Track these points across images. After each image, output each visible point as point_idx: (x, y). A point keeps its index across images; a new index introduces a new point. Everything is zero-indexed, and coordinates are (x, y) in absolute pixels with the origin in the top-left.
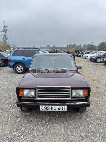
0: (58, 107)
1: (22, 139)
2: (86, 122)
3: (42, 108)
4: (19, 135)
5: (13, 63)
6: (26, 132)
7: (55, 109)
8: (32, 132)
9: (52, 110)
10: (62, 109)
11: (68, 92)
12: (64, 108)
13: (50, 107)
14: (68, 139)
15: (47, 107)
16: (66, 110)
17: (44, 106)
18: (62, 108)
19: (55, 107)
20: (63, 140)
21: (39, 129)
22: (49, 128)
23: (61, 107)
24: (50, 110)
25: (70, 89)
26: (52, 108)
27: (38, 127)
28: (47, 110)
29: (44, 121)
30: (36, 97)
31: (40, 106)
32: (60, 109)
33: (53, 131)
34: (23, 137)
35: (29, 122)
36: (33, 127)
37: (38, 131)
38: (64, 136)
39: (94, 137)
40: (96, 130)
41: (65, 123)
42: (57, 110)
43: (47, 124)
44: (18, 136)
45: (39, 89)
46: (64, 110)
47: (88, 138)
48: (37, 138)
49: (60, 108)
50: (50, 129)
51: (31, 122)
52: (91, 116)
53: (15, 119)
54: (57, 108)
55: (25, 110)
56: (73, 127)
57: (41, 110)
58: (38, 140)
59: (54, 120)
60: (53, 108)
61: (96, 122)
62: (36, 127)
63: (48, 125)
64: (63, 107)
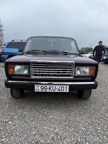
0: (57, 87)
1: (10, 124)
2: (91, 109)
3: (38, 88)
4: (7, 120)
5: (7, 56)
6: (16, 117)
7: (54, 89)
8: (23, 118)
9: (50, 91)
10: (62, 90)
11: (71, 68)
12: (65, 88)
13: (48, 87)
14: (71, 125)
15: (44, 86)
16: (68, 91)
17: (40, 86)
18: (63, 88)
19: (54, 86)
20: (64, 126)
21: (33, 115)
22: (45, 114)
23: (61, 86)
24: (48, 91)
25: (73, 64)
26: (50, 88)
27: (32, 113)
28: (44, 91)
29: (40, 108)
31: (36, 86)
32: (60, 90)
33: (51, 117)
34: (10, 123)
35: (20, 108)
36: (25, 113)
37: (31, 117)
38: (65, 122)
39: (104, 123)
40: (105, 116)
42: (56, 91)
43: (44, 110)
44: (4, 121)
45: (33, 63)
46: (65, 91)
47: (96, 124)
48: (30, 124)
49: (60, 88)
50: (48, 115)
51: (23, 108)
52: (96, 103)
53: (3, 105)
55: (16, 95)
56: (76, 113)
57: (36, 91)
58: (32, 126)
59: (52, 106)
60: (52, 88)
62: (29, 112)
63: (44, 111)
64: (65, 87)
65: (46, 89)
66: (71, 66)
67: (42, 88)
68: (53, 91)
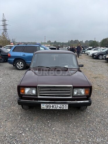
1: (23, 136)
3: (43, 106)
4: (21, 132)
5: (14, 59)
6: (27, 129)
7: (56, 107)
8: (33, 130)
9: (53, 108)
10: (63, 107)
11: (70, 91)
12: (65, 107)
13: (51, 105)
14: (69, 137)
15: (48, 105)
16: (67, 108)
17: (45, 105)
19: (56, 105)
20: (64, 138)
21: (40, 127)
22: (50, 126)
23: (62, 105)
25: (71, 88)
26: (53, 106)
27: (39, 124)
28: (48, 108)
29: (45, 119)
30: (37, 96)
32: (61, 108)
33: (54, 129)
34: (24, 135)
35: (30, 120)
36: (34, 125)
37: (39, 129)
38: (65, 134)
39: (95, 136)
40: (96, 129)
41: (66, 121)
42: (58, 108)
43: (48, 121)
44: (19, 133)
46: (65, 108)
47: (88, 136)
48: (38, 136)
49: (61, 106)
50: (51, 127)
51: (32, 120)
53: (16, 116)
54: (58, 106)
55: (26, 108)
56: (74, 124)
57: (42, 108)
58: (40, 137)
59: (55, 118)
60: (54, 106)
61: (97, 120)
62: (37, 124)
63: (49, 123)
64: (65, 105)
65: (50, 107)
66: (70, 89)
67: (47, 106)
68: (55, 108)
